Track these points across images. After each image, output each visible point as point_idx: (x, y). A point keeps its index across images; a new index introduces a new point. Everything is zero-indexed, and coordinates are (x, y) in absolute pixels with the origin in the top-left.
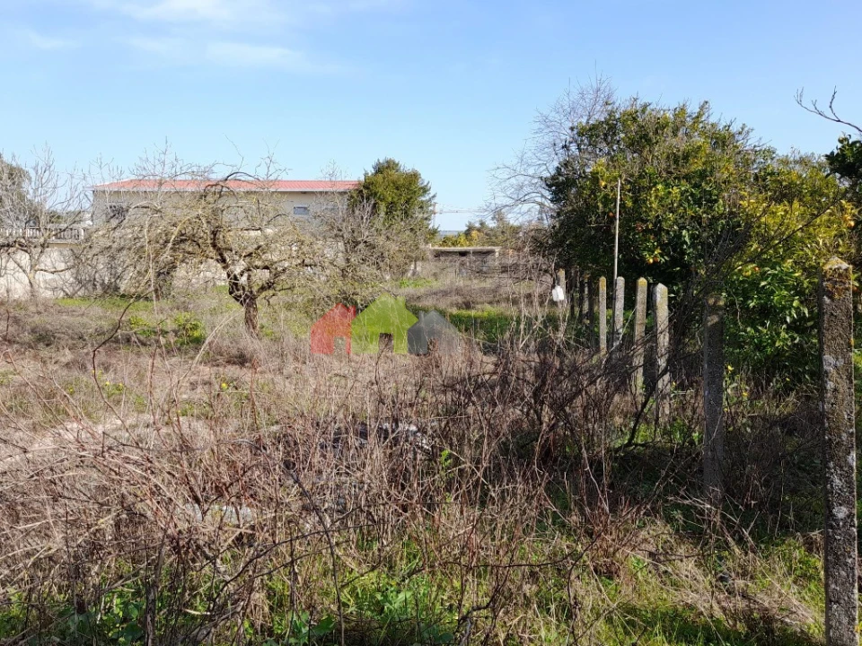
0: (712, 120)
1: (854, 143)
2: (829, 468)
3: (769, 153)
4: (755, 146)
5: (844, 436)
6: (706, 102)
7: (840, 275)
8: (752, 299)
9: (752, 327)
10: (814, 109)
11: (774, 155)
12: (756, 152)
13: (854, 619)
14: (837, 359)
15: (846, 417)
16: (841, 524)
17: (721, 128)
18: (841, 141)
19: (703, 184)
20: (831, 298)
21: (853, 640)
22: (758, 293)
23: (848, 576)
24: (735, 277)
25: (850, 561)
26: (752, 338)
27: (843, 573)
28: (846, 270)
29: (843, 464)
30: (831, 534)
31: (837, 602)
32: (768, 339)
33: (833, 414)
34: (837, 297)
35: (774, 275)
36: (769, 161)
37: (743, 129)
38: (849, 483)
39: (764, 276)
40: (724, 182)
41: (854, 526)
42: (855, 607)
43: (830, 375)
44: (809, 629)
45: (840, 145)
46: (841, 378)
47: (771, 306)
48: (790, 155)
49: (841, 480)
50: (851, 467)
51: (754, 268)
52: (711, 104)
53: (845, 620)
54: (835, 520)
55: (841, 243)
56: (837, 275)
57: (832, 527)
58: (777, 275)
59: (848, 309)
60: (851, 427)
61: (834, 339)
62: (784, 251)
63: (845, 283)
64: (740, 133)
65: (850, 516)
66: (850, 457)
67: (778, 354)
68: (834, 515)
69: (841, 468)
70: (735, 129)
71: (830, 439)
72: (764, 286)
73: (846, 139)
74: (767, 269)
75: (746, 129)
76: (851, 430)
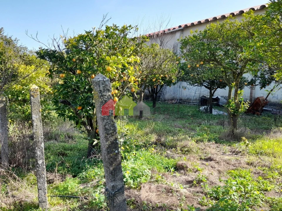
0: (5, 35)
1: (43, 49)
2: (36, 149)
3: (26, 48)
4: (21, 46)
5: (40, 139)
6: (3, 28)
7: (36, 90)
8: (20, 96)
9: (20, 106)
10: (31, 37)
11: (27, 49)
12: (21, 47)
13: (46, 193)
14: (36, 116)
15: (40, 133)
16: (40, 165)
17: (8, 37)
18: (40, 48)
19: (2, 57)
20: (34, 97)
21: (46, 199)
22: (22, 95)
23: (43, 181)
24: (13, 90)
25: (43, 176)
26: (21, 110)
27: (42, 180)
28: (37, 89)
29: (40, 147)
30: (38, 169)
31: (41, 189)
32: (26, 110)
33: (36, 133)
34: (35, 97)
35: (27, 89)
36: (26, 51)
37: (16, 39)
38: (42, 153)
39: (23, 89)
40: (10, 57)
41: (44, 165)
42: (46, 189)
43: (35, 121)
44: (34, 200)
45: (39, 49)
46: (38, 121)
47: (27, 99)
48: (32, 50)
49: (40, 152)
50: (42, 148)
51: (20, 87)
52: (4, 29)
53: (43, 194)
54: (38, 165)
55: (46, 79)
56: (35, 90)
57: (38, 167)
58: (28, 89)
59: (38, 100)
60: (42, 136)
61: (35, 110)
62: (30, 81)
63: (37, 93)
64: (15, 40)
65: (43, 162)
66: (42, 145)
67: (30, 114)
68: (38, 163)
69: (40, 148)
70: (13, 38)
71: (36, 141)
72: (23, 93)
73: (41, 48)
74: (24, 87)
75: (17, 39)
76: (42, 137)
